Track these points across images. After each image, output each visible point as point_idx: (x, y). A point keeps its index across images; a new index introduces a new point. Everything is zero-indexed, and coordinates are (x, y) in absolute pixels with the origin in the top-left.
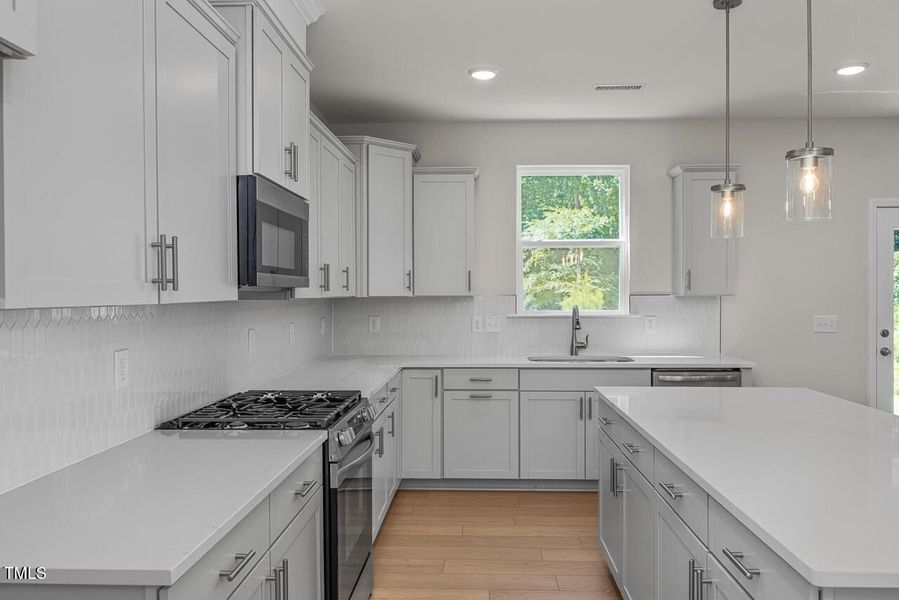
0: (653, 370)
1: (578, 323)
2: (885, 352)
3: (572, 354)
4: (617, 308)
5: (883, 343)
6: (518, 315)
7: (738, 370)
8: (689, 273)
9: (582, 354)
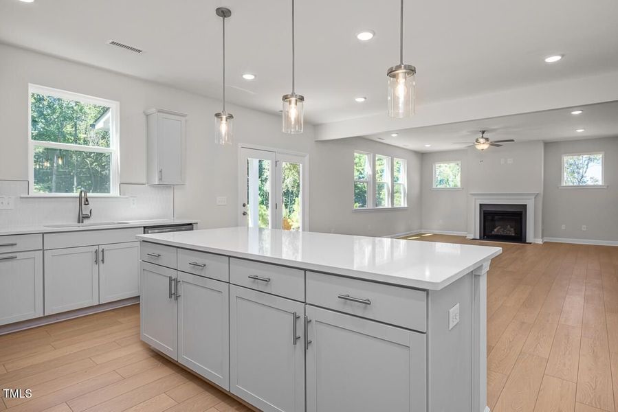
0: (145, 227)
1: (87, 201)
2: (244, 214)
3: (79, 222)
4: (109, 192)
5: (243, 209)
6: (30, 196)
7: (191, 224)
8: (161, 171)
9: (86, 222)
